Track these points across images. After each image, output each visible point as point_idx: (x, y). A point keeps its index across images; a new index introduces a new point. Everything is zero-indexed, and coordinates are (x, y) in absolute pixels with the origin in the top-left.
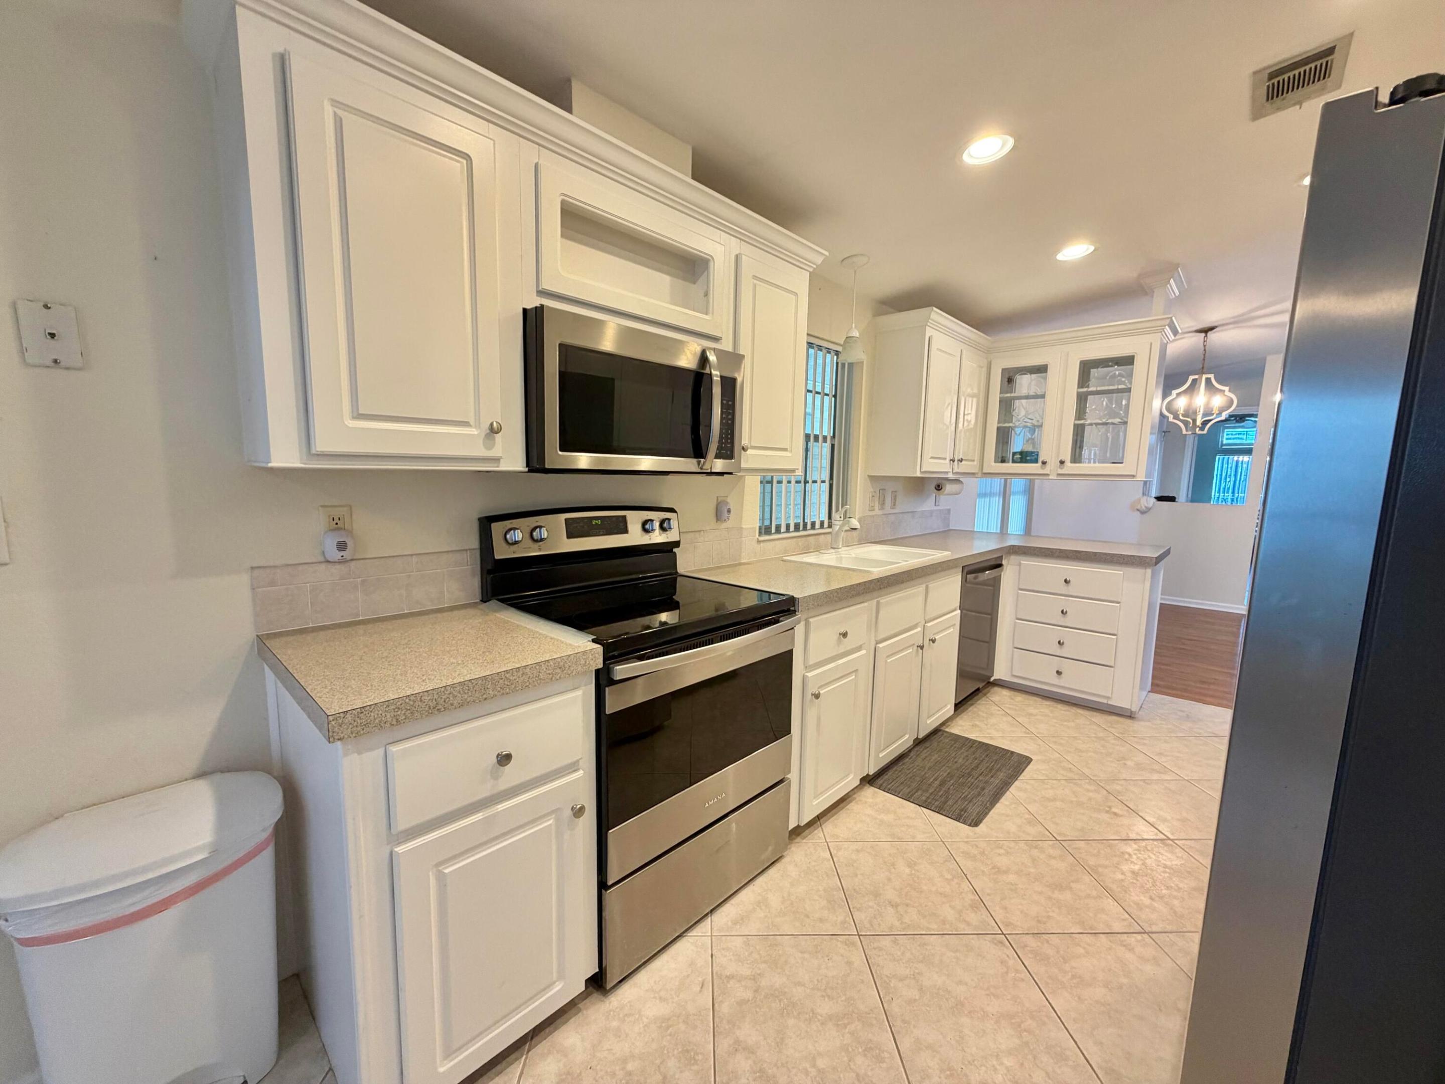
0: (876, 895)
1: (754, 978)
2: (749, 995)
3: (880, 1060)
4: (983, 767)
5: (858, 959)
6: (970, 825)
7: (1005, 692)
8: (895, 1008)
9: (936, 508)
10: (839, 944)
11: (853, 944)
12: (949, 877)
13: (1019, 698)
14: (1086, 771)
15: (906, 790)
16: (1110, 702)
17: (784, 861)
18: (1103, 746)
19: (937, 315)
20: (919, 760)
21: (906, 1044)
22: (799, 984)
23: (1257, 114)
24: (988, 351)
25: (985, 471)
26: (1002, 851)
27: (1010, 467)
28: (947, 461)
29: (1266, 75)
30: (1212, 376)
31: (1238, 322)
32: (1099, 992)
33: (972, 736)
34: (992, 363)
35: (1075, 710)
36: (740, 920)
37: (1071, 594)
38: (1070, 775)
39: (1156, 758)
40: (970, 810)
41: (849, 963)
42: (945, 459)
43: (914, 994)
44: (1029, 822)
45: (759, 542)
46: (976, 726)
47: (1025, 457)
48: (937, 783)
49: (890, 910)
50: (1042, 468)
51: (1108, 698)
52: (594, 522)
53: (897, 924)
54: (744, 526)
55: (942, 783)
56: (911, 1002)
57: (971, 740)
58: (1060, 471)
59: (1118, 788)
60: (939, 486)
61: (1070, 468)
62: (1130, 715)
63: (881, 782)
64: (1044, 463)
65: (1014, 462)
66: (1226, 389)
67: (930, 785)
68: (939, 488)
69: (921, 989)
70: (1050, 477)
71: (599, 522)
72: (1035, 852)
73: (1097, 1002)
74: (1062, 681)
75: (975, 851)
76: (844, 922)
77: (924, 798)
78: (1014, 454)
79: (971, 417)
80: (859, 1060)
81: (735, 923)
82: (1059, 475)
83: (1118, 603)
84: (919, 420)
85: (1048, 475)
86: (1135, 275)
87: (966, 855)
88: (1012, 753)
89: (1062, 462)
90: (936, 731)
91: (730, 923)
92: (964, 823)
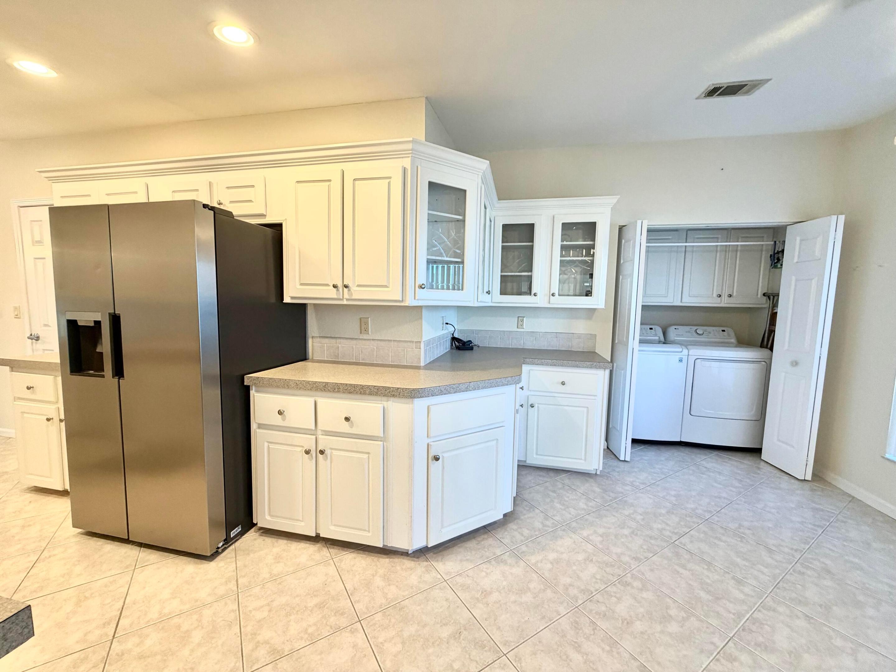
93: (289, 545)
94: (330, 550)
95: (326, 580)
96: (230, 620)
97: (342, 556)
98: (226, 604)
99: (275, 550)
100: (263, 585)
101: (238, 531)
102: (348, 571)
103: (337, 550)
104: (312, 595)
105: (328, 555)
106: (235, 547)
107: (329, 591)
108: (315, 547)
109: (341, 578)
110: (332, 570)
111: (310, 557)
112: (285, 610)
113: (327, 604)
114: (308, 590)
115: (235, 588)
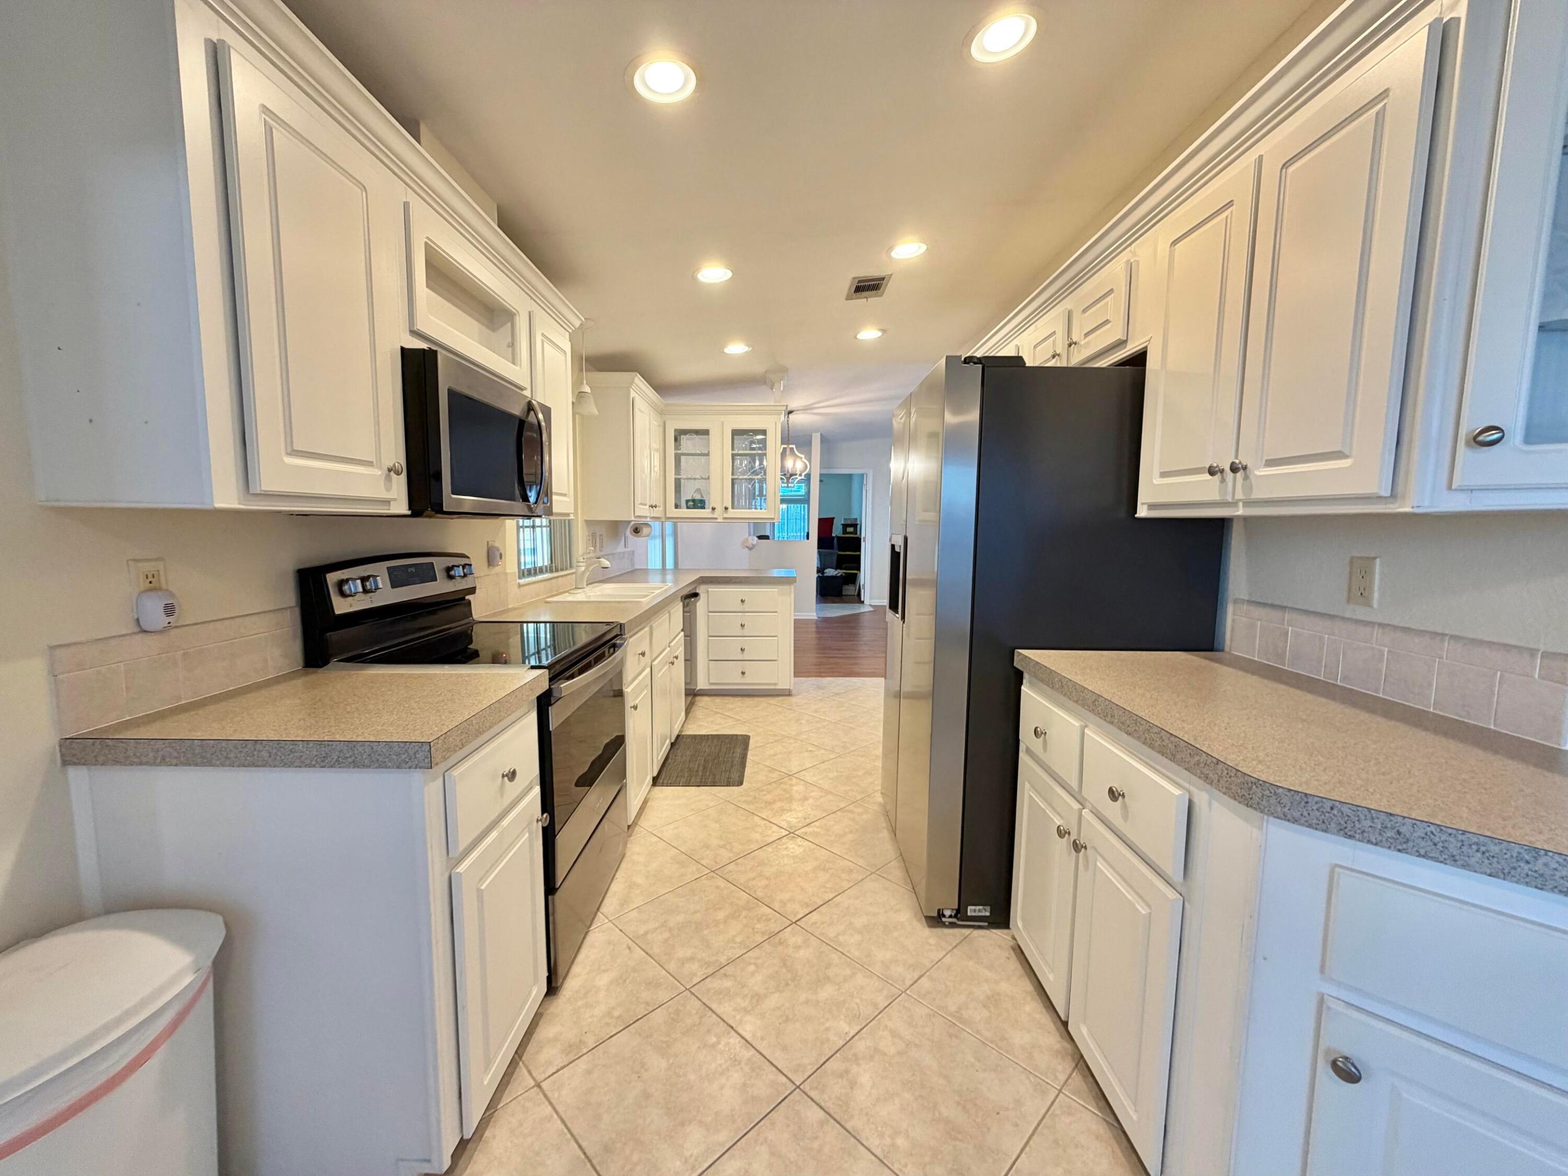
0: (707, 847)
1: (664, 925)
2: (666, 935)
3: (768, 920)
4: (724, 750)
5: (722, 883)
6: (738, 786)
7: (706, 699)
8: (760, 894)
9: (626, 550)
10: (705, 882)
11: (713, 877)
12: (744, 818)
13: (718, 700)
14: (784, 733)
15: (683, 780)
16: (777, 687)
17: (627, 855)
18: (785, 716)
19: (639, 380)
20: (679, 758)
21: (776, 906)
22: (695, 912)
23: (849, 298)
24: (661, 412)
25: (668, 516)
26: (765, 793)
27: (684, 512)
28: (647, 507)
29: (857, 280)
30: (794, 446)
31: (806, 409)
32: (850, 837)
33: (703, 732)
34: (667, 423)
35: (757, 699)
36: (624, 902)
37: (747, 610)
38: (776, 738)
39: (815, 715)
40: (732, 776)
41: (717, 887)
42: (646, 505)
43: (764, 882)
44: (770, 772)
45: (520, 586)
46: (701, 725)
47: (698, 504)
48: (701, 768)
49: (722, 850)
50: (713, 513)
51: (775, 684)
52: (410, 570)
53: (731, 855)
54: (507, 571)
55: (705, 768)
56: (767, 886)
57: (705, 735)
58: (726, 516)
59: (805, 737)
60: (636, 529)
61: (732, 513)
62: (788, 693)
63: (661, 781)
64: (713, 509)
65: (688, 508)
66: (803, 456)
67: (697, 771)
68: (636, 531)
69: (767, 879)
70: (719, 521)
71: (413, 570)
72: (783, 786)
73: (852, 841)
74: (747, 679)
75: (750, 799)
76: (698, 870)
77: (699, 780)
78: (687, 501)
79: (657, 469)
80: (758, 926)
81: (622, 905)
82: (725, 518)
83: (776, 612)
84: (629, 469)
85: (716, 519)
86: (764, 371)
87: (746, 802)
88: (737, 735)
89: (726, 509)
90: (678, 736)
91: (618, 908)
92: (733, 786)
93: (1029, 999)
94: (1074, 1074)
95: (1007, 1109)
96: (862, 1012)
97: (1082, 1108)
98: (881, 991)
99: (1004, 986)
100: (934, 1015)
101: (980, 914)
102: (1056, 1142)
103: (1085, 1087)
104: (962, 1102)
105: (1062, 1077)
106: (969, 934)
107: (989, 1129)
108: (1059, 1042)
109: (1033, 1135)
110: (1034, 1107)
111: (1033, 1047)
112: (913, 1075)
113: (961, 1141)
114: (968, 1089)
115: (908, 983)
